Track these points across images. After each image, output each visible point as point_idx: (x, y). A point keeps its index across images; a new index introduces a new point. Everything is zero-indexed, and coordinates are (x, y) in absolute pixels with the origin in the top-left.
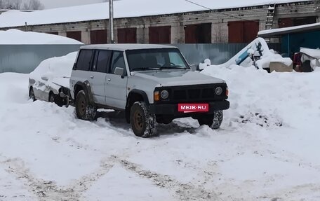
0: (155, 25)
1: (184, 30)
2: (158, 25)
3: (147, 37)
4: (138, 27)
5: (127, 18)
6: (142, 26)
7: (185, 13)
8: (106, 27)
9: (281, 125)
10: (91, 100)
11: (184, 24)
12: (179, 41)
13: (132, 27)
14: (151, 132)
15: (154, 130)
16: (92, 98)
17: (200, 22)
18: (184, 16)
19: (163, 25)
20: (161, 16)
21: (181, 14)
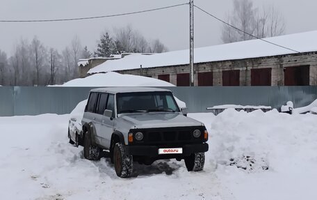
0: (256, 67)
1: (283, 73)
2: (259, 67)
3: (249, 79)
4: (241, 69)
5: (231, 61)
6: (245, 68)
7: (284, 56)
8: (212, 70)
9: (267, 169)
10: (93, 140)
11: (284, 66)
12: (279, 84)
13: (235, 69)
14: (128, 172)
15: (131, 170)
16: (94, 138)
17: (298, 64)
18: (283, 58)
19: (264, 67)
20: (262, 58)
21: (281, 56)
